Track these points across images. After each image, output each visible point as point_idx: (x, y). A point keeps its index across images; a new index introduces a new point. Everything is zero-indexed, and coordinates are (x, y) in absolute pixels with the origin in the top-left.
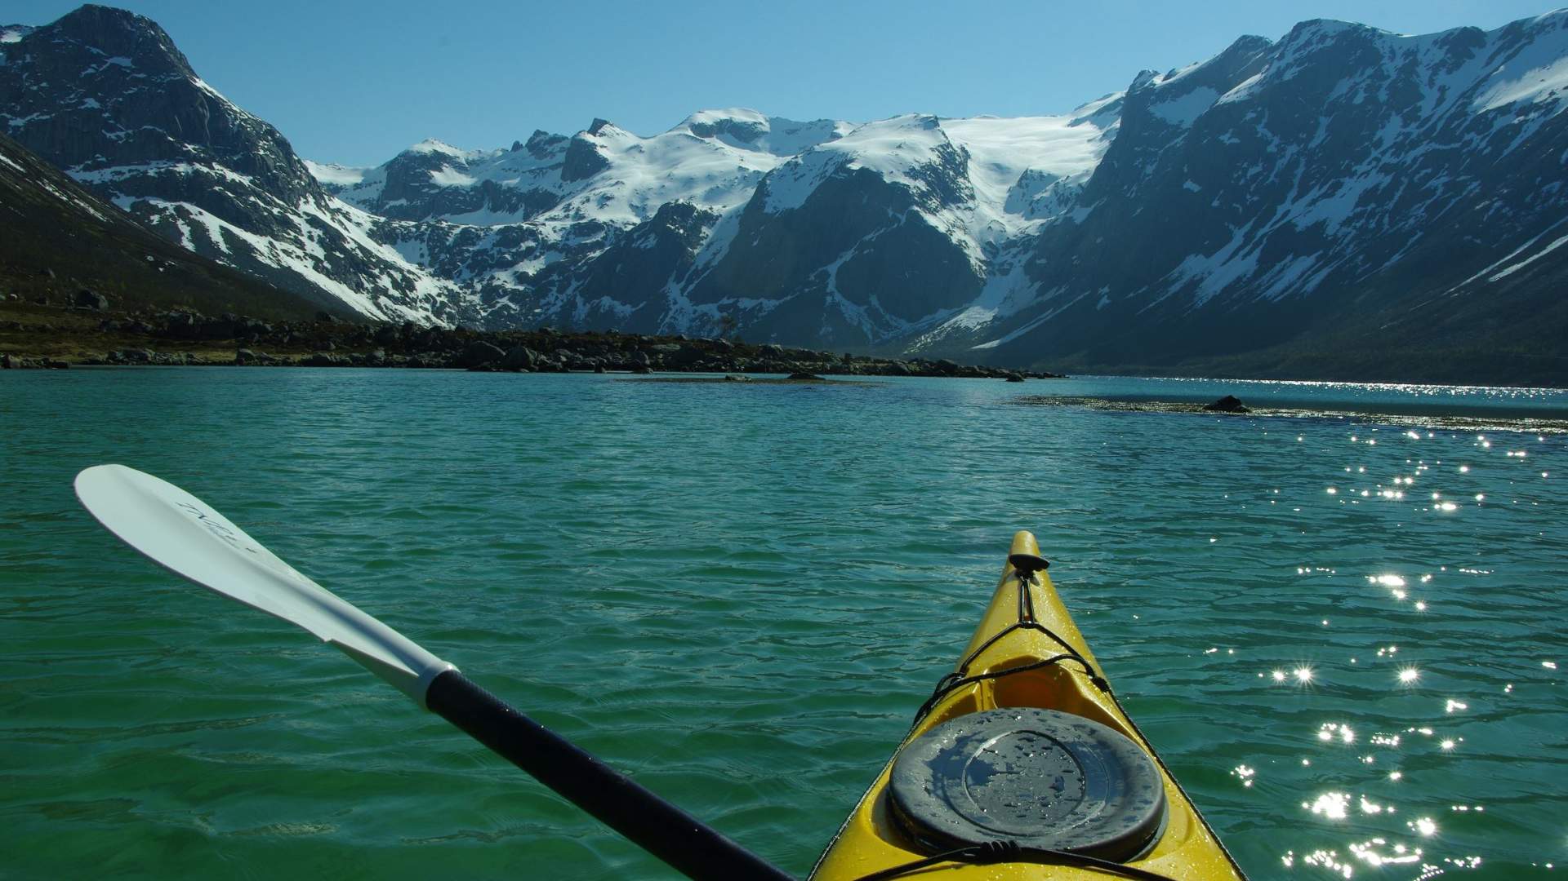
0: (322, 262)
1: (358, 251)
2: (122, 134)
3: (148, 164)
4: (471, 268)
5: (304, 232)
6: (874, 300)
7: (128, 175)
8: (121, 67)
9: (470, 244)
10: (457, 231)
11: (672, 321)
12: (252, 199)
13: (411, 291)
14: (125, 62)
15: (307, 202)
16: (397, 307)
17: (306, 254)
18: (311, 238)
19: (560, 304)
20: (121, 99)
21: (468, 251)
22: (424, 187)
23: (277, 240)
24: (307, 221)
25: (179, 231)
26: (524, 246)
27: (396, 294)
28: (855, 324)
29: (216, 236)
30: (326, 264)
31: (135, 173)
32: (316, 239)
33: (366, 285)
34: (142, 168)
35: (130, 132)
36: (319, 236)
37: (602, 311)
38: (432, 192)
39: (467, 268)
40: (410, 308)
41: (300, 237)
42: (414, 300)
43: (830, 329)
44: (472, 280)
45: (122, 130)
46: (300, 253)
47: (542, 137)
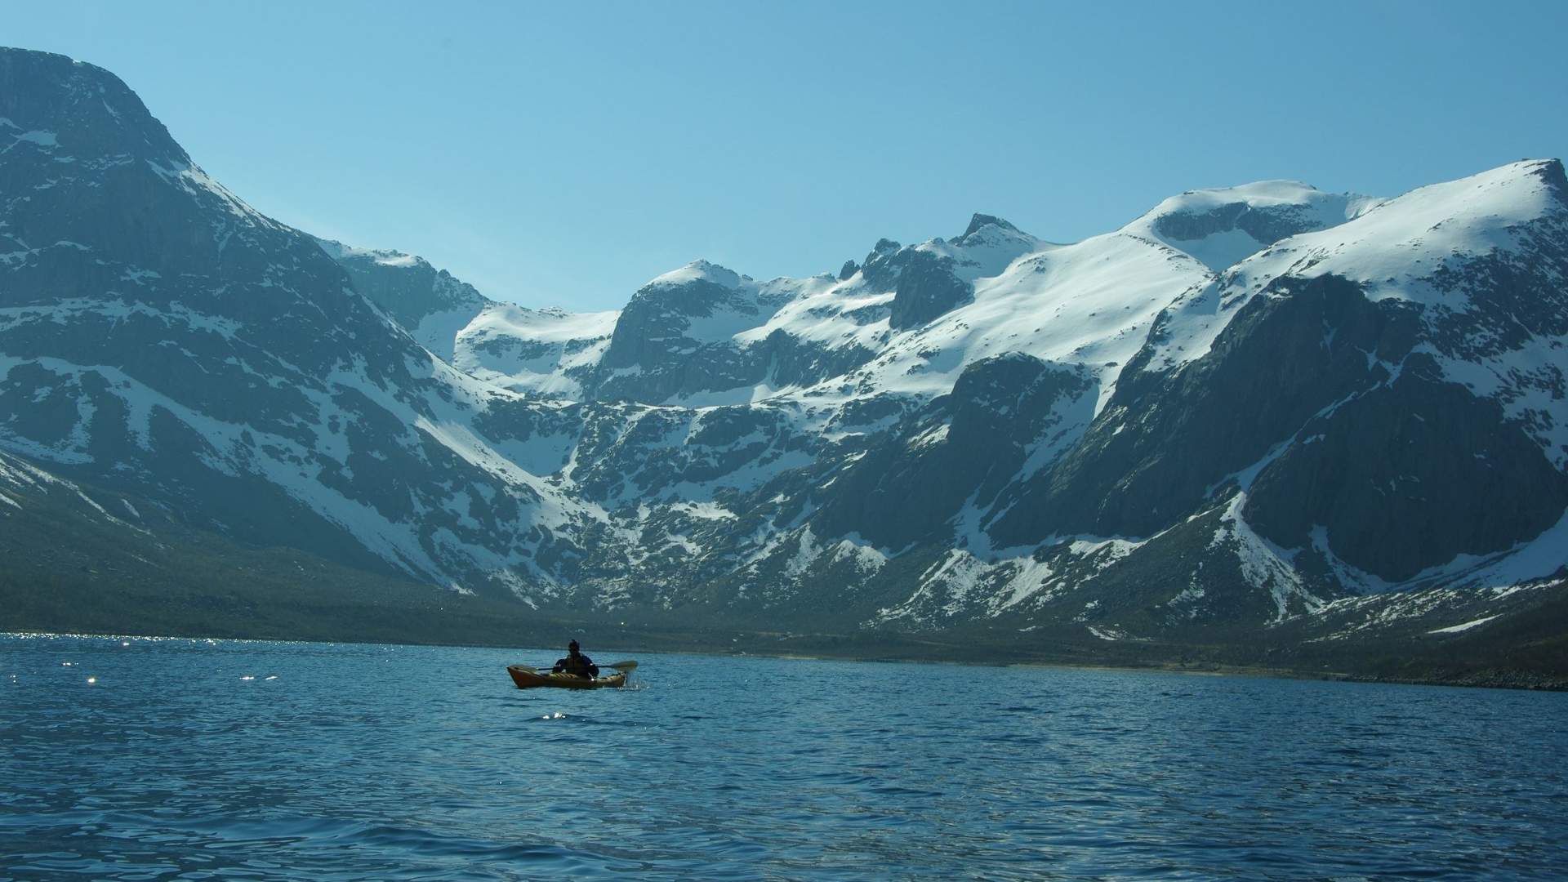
0: (339, 466)
1: (421, 451)
2: (22, 256)
3: (56, 304)
4: (640, 481)
5: (324, 417)
6: (1319, 539)
7: (18, 323)
8: (37, 146)
9: (652, 439)
10: (637, 417)
11: (946, 577)
12: (232, 360)
13: (505, 519)
14: (46, 138)
15: (349, 366)
16: (465, 546)
17: (312, 454)
18: (334, 427)
19: (772, 545)
20: (28, 199)
21: (644, 451)
22: (671, 344)
23: (259, 429)
24: (336, 399)
25: (76, 411)
26: (744, 442)
27: (473, 524)
28: (1259, 583)
29: (138, 423)
30: (347, 473)
31: (31, 318)
32: (343, 428)
33: (419, 508)
34: (44, 311)
35: (35, 251)
36: (350, 423)
37: (837, 558)
38: (684, 352)
39: (635, 480)
40: (494, 550)
41: (311, 426)
42: (507, 536)
43: (1201, 594)
44: (637, 502)
45: (22, 249)
46: (301, 451)
47: (889, 251)
